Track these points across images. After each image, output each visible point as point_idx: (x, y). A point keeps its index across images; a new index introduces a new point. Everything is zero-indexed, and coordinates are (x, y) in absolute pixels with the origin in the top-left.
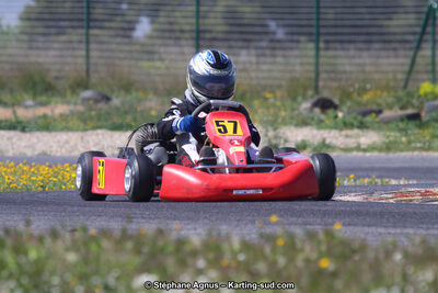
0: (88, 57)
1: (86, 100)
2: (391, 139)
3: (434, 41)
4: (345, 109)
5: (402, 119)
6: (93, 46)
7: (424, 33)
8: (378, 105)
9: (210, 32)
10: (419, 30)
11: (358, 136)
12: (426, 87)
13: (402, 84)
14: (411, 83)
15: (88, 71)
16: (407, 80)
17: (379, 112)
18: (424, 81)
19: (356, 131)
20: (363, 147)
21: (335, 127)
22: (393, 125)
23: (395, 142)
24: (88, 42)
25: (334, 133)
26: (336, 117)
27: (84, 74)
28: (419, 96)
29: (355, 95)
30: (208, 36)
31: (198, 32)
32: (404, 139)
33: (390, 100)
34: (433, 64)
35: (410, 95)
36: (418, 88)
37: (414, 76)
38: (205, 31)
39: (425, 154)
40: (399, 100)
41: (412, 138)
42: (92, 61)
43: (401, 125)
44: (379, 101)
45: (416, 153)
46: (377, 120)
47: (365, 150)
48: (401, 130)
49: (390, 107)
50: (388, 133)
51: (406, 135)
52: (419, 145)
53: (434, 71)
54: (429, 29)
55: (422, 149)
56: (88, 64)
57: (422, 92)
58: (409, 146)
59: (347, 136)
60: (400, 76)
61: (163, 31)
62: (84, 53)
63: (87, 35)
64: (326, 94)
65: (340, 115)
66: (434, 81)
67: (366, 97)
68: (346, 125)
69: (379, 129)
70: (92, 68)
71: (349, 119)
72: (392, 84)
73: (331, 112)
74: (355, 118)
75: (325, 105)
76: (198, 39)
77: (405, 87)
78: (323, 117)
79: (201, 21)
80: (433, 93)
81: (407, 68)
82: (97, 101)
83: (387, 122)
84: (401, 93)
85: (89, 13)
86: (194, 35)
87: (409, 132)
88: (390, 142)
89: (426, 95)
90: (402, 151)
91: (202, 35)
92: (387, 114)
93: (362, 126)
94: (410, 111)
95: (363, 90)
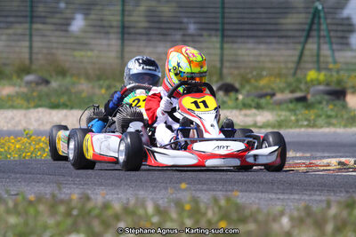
0: (31, 47)
1: (29, 83)
2: (282, 118)
3: (319, 37)
4: (244, 92)
5: (291, 101)
6: (35, 38)
7: (310, 30)
8: (273, 89)
9: (134, 27)
10: (307, 27)
11: (255, 115)
12: (312, 75)
13: (292, 71)
14: (299, 72)
15: (31, 59)
16: (296, 69)
17: (273, 95)
18: (310, 69)
19: (254, 111)
20: (259, 124)
21: (236, 108)
22: (284, 106)
23: (285, 121)
24: (31, 35)
25: (235, 112)
26: (237, 99)
27: (27, 62)
28: (306, 83)
29: (253, 81)
30: (132, 30)
31: (123, 27)
32: (293, 118)
33: (282, 85)
34: (318, 55)
35: (299, 81)
36: (305, 75)
37: (302, 65)
38: (128, 27)
39: (310, 130)
40: (289, 85)
41: (300, 117)
42: (35, 50)
43: (291, 106)
44: (273, 86)
45: (303, 130)
46: (271, 101)
47: (261, 127)
48: (290, 110)
49: (282, 91)
50: (280, 113)
51: (295, 114)
52: (306, 123)
53: (318, 62)
54: (315, 27)
55: (308, 126)
56: (31, 53)
57: (309, 78)
58: (297, 124)
59: (246, 115)
60: (291, 65)
61: (95, 26)
62: (27, 44)
63: (31, 29)
64: (229, 80)
65: (240, 97)
66: (319, 70)
67: (263, 82)
68: (246, 106)
69: (273, 110)
70: (34, 56)
71: (248, 101)
72: (284, 71)
73: (232, 95)
74: (253, 100)
75: (229, 89)
76: (123, 33)
77: (295, 74)
78: (225, 99)
79: (126, 18)
80: (317, 80)
81: (296, 59)
82: (38, 84)
83: (280, 103)
84: (291, 79)
85: (32, 11)
86: (120, 30)
87: (298, 112)
88: (282, 121)
89: (312, 81)
90: (291, 127)
91: (126, 30)
92: (279, 96)
93: (258, 107)
94: (299, 94)
95: (260, 77)
